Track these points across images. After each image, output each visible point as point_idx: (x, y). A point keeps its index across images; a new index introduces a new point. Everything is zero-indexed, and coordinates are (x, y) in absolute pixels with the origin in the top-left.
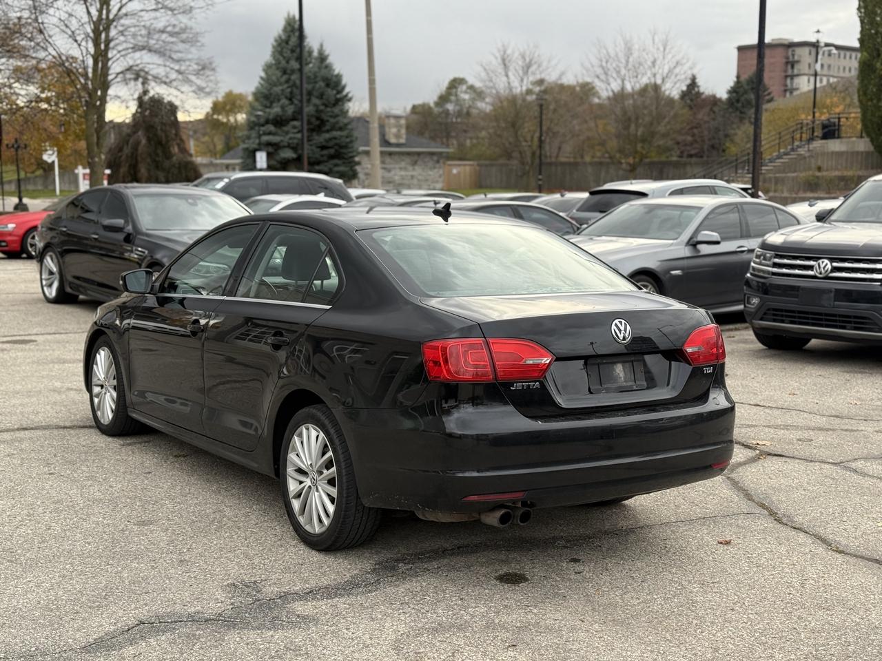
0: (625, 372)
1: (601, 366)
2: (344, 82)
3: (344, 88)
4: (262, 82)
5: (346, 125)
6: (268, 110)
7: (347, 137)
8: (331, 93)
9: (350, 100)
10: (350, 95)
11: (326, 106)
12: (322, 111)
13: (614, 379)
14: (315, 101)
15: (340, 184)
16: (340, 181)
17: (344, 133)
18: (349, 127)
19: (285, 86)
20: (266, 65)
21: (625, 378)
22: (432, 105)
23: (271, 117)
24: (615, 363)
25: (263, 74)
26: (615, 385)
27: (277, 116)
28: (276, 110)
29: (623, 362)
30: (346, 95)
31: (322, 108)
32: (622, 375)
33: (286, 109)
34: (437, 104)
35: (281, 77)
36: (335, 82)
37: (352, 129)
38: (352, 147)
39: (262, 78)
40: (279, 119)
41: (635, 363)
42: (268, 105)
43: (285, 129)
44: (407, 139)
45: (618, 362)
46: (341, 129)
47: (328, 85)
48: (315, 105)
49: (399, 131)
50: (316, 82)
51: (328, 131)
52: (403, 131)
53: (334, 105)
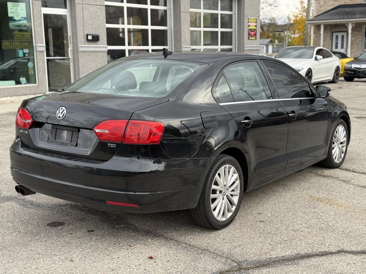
0: (67, 136)
1: (57, 130)
13: (61, 138)
21: (67, 138)
24: (64, 130)
26: (61, 141)
29: (68, 130)
32: (65, 137)
41: (74, 132)
45: (66, 130)
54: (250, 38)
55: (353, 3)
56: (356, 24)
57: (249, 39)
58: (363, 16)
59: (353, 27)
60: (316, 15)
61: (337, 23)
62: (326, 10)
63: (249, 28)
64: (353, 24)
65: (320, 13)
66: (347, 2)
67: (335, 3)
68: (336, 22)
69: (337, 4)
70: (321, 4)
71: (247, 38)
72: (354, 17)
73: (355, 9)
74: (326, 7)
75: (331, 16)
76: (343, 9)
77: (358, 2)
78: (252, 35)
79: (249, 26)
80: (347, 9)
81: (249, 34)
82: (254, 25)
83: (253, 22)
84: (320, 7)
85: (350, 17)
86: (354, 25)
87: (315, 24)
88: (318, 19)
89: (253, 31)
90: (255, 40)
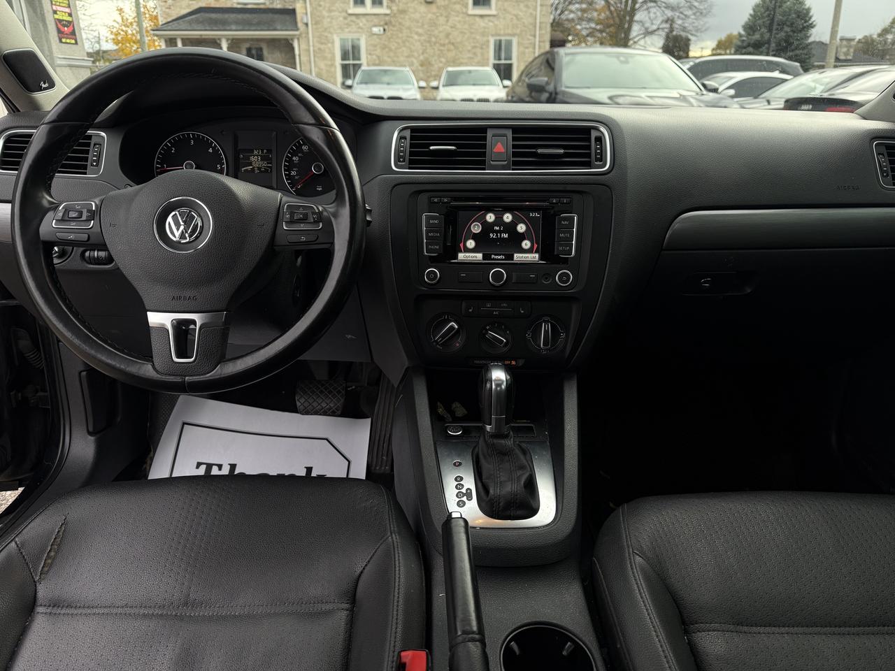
2: (811, 14)
3: (810, 18)
4: (750, 18)
5: (807, 45)
6: (750, 37)
7: (806, 55)
8: (800, 22)
9: (812, 27)
10: (814, 23)
11: (794, 32)
12: (789, 36)
14: (787, 29)
15: (796, 67)
16: (798, 64)
17: (805, 51)
18: (809, 47)
19: (767, 19)
20: (755, 6)
22: (875, 36)
23: (752, 42)
25: (752, 12)
27: (757, 41)
28: (757, 36)
30: (812, 24)
31: (791, 33)
33: (764, 35)
34: (879, 35)
35: (765, 12)
36: (804, 14)
37: (811, 49)
38: (809, 62)
39: (751, 15)
40: (757, 43)
42: (752, 33)
43: (761, 50)
44: (854, 56)
46: (803, 48)
47: (798, 17)
48: (787, 32)
49: (848, 50)
50: (790, 15)
51: (793, 51)
52: (852, 50)
53: (801, 31)
54: (64, 40)
55: (221, 6)
56: (233, 39)
57: (61, 41)
58: (241, 28)
59: (229, 44)
60: (164, 22)
61: (203, 37)
62: (179, 15)
63: (56, 16)
64: (228, 40)
65: (169, 20)
66: (210, 4)
67: (192, 4)
68: (201, 35)
69: (195, 6)
70: (168, 4)
71: (57, 39)
72: (228, 28)
73: (226, 16)
74: (178, 9)
75: (190, 24)
76: (208, 15)
77: (229, 5)
78: (67, 34)
79: (55, 12)
80: (213, 16)
81: (59, 31)
82: (65, 12)
83: (61, 4)
84: (167, 8)
85: (221, 28)
86: (229, 42)
87: (166, 37)
88: (169, 28)
89: (67, 27)
90: (75, 46)
